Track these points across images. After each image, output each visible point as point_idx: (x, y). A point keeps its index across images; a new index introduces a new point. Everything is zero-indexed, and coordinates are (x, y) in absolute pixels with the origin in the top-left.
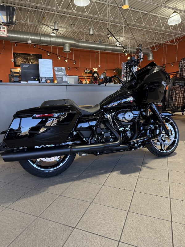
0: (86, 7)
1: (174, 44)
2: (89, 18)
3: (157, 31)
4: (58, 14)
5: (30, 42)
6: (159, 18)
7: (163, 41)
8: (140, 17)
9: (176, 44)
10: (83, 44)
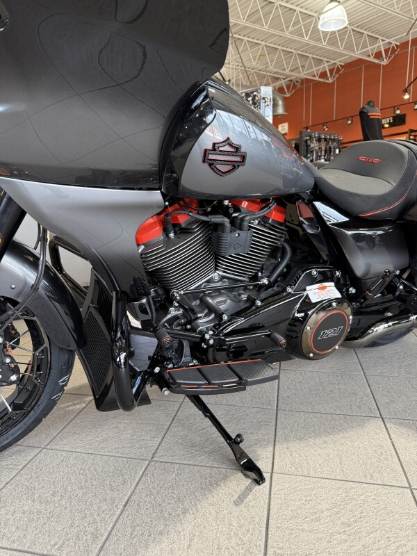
1: (327, 81)
3: (291, 48)
6: (297, 14)
7: (305, 73)
8: (256, 9)
9: (330, 80)
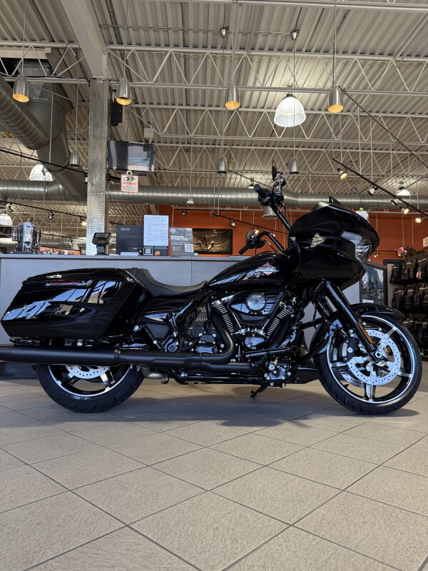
0: (303, 124)
2: (321, 148)
4: (256, 150)
5: (191, 202)
10: (305, 200)
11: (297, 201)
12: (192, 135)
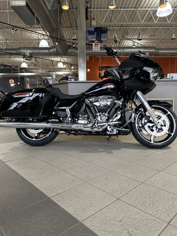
4: (140, 28)
10: (163, 51)
11: (159, 52)
12: (115, 23)
